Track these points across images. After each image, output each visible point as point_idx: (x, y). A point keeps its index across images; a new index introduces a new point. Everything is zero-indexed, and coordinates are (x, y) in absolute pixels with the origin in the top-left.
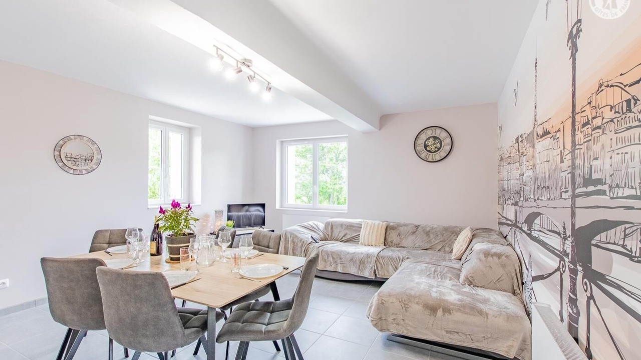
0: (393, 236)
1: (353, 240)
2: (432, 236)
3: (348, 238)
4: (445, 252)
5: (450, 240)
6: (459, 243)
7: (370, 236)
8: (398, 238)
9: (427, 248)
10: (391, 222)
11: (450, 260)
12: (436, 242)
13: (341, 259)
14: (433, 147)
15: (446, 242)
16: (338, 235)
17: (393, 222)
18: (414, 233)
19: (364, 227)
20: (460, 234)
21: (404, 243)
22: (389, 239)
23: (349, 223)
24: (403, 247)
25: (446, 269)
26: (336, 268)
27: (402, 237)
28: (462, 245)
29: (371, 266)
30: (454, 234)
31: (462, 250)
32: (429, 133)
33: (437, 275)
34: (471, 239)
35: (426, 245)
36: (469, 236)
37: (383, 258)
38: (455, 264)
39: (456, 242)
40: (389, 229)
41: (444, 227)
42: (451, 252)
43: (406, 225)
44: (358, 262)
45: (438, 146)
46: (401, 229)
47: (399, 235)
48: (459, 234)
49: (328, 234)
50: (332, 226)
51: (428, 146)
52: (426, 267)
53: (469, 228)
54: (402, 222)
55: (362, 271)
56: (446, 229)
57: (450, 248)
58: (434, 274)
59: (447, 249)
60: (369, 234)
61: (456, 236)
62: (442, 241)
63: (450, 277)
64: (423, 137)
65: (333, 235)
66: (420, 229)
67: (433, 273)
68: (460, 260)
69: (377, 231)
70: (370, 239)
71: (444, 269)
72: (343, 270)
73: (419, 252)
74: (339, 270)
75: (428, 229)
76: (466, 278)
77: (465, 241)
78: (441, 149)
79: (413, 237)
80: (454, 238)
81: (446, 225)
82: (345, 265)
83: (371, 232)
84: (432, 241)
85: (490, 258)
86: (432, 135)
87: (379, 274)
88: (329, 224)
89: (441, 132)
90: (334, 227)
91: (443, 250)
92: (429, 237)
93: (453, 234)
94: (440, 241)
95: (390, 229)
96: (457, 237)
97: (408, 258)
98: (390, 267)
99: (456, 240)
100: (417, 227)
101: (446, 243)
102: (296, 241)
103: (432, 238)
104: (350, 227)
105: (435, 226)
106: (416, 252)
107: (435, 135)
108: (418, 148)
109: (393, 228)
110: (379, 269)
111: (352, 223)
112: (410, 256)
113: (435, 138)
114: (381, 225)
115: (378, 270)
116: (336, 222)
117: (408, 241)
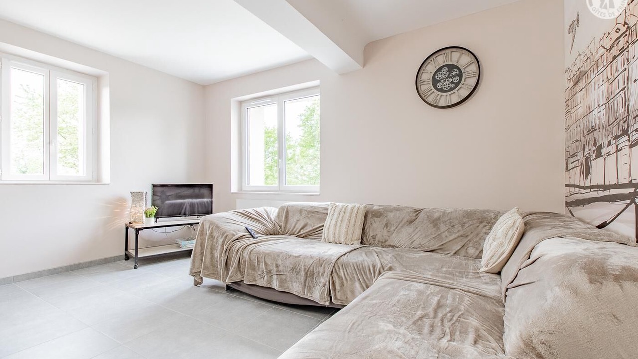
0: (376, 229)
1: (313, 234)
2: (443, 228)
3: (308, 230)
4: (466, 257)
5: (477, 235)
6: (495, 240)
7: (338, 229)
8: (385, 231)
9: (433, 248)
10: (375, 206)
11: (477, 275)
12: (451, 238)
13: (277, 266)
14: (446, 82)
15: (469, 238)
16: (294, 227)
17: (379, 206)
18: (411, 222)
19: (330, 213)
20: (498, 222)
21: (394, 240)
22: (370, 233)
23: (312, 207)
24: (393, 247)
25: (466, 299)
26: (270, 281)
27: (393, 229)
28: (501, 245)
29: (323, 281)
30: (484, 224)
31: (503, 254)
32: (441, 60)
33: (442, 321)
34: (522, 230)
35: (432, 242)
36: (517, 224)
37: (345, 266)
38: (487, 283)
39: (490, 238)
40: (370, 216)
41: (465, 211)
42: (479, 256)
43: (398, 209)
44: (303, 273)
45: (456, 80)
46: (391, 215)
47: (387, 225)
48: (494, 224)
49: (280, 224)
50: (287, 212)
51: (439, 81)
52: (420, 293)
53: (515, 210)
54: (394, 205)
55: (309, 288)
56: (469, 215)
57: (477, 249)
58: (435, 317)
59: (471, 251)
60: (336, 225)
61: (488, 227)
62: (461, 236)
63: (477, 330)
64: (431, 68)
65: (288, 226)
66: (422, 215)
67: (431, 314)
68: (499, 273)
69: (350, 219)
70: (337, 232)
71: (461, 299)
72: (281, 287)
73: (417, 256)
74: (275, 285)
75: (436, 215)
76: (526, 344)
77: (511, 234)
78: (460, 85)
79: (410, 229)
80: (484, 231)
81: (470, 208)
82: (284, 277)
83: (340, 220)
84: (444, 235)
85: (610, 287)
86: (445, 64)
87: (336, 298)
88: (284, 210)
89: (459, 57)
90: (290, 214)
91: (463, 252)
92: (438, 229)
93: (481, 222)
94: (458, 237)
95: (373, 216)
96: (491, 229)
97: (390, 269)
98: (357, 284)
99: (488, 234)
100: (418, 212)
101: (469, 241)
102: (216, 234)
103: (442, 230)
104: (312, 213)
105: (450, 210)
106: (412, 255)
107: (450, 63)
108: (423, 88)
109: (378, 214)
110: (338, 287)
111: (315, 208)
112: (397, 265)
113: (451, 67)
114: (356, 208)
115: (335, 290)
116: (293, 206)
117: (401, 237)
